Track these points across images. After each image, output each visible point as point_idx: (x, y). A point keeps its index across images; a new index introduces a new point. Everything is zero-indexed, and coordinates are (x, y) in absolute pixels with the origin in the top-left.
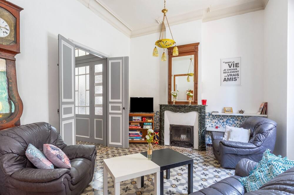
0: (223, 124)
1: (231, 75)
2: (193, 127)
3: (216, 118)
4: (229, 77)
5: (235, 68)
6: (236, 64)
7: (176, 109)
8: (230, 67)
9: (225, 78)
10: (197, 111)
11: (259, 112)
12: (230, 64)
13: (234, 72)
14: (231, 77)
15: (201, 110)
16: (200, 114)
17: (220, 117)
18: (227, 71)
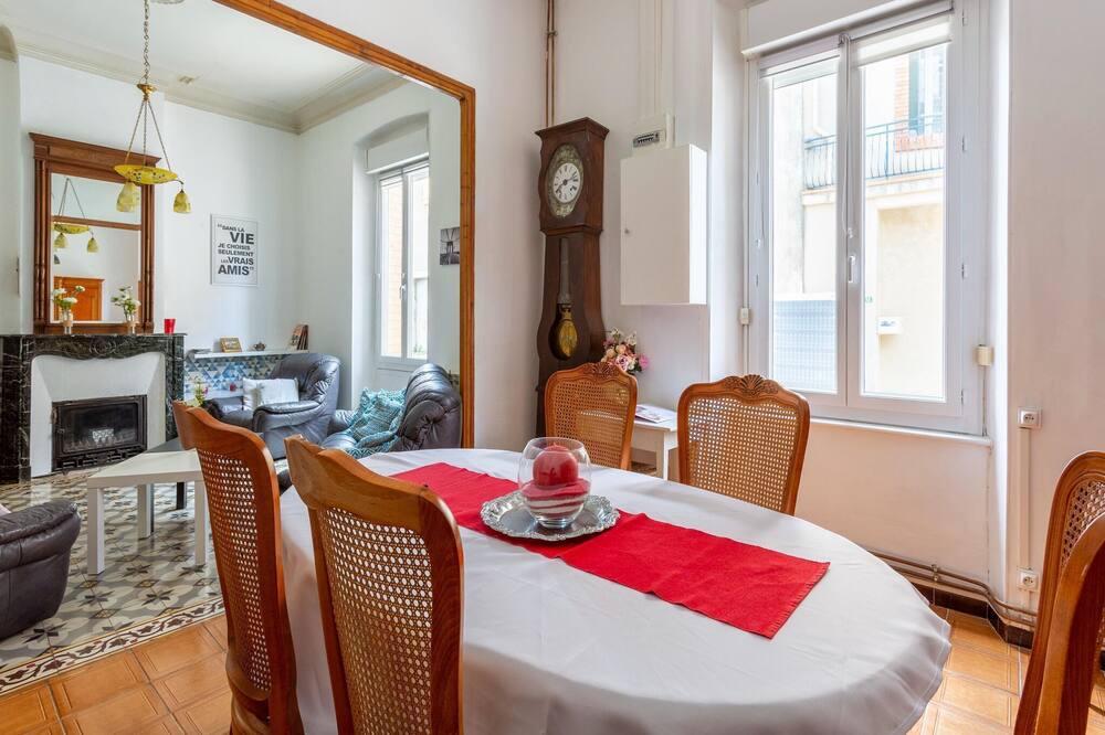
0: (216, 380)
1: (237, 260)
2: (144, 398)
3: (200, 366)
4: (232, 265)
5: (245, 244)
6: (248, 235)
7: (85, 349)
8: (235, 241)
9: (223, 266)
10: (161, 350)
11: (293, 344)
12: (235, 234)
13: (242, 253)
14: (237, 264)
15: (171, 346)
16: (170, 359)
17: (209, 364)
18: (226, 248)
